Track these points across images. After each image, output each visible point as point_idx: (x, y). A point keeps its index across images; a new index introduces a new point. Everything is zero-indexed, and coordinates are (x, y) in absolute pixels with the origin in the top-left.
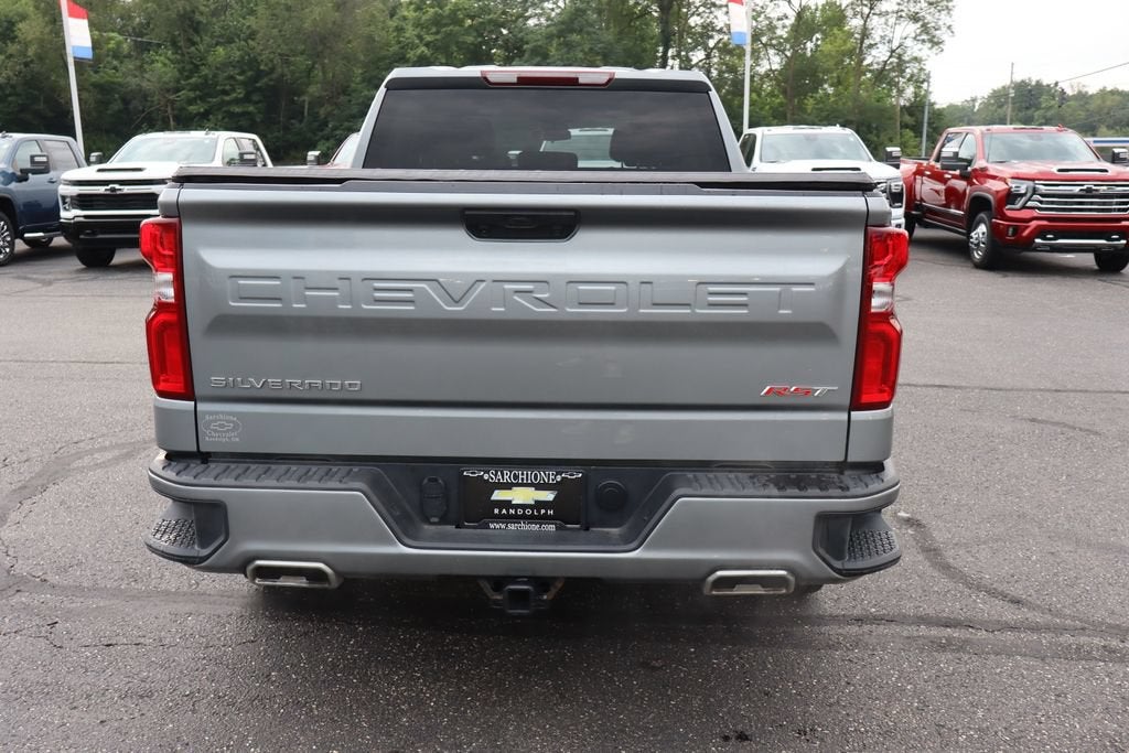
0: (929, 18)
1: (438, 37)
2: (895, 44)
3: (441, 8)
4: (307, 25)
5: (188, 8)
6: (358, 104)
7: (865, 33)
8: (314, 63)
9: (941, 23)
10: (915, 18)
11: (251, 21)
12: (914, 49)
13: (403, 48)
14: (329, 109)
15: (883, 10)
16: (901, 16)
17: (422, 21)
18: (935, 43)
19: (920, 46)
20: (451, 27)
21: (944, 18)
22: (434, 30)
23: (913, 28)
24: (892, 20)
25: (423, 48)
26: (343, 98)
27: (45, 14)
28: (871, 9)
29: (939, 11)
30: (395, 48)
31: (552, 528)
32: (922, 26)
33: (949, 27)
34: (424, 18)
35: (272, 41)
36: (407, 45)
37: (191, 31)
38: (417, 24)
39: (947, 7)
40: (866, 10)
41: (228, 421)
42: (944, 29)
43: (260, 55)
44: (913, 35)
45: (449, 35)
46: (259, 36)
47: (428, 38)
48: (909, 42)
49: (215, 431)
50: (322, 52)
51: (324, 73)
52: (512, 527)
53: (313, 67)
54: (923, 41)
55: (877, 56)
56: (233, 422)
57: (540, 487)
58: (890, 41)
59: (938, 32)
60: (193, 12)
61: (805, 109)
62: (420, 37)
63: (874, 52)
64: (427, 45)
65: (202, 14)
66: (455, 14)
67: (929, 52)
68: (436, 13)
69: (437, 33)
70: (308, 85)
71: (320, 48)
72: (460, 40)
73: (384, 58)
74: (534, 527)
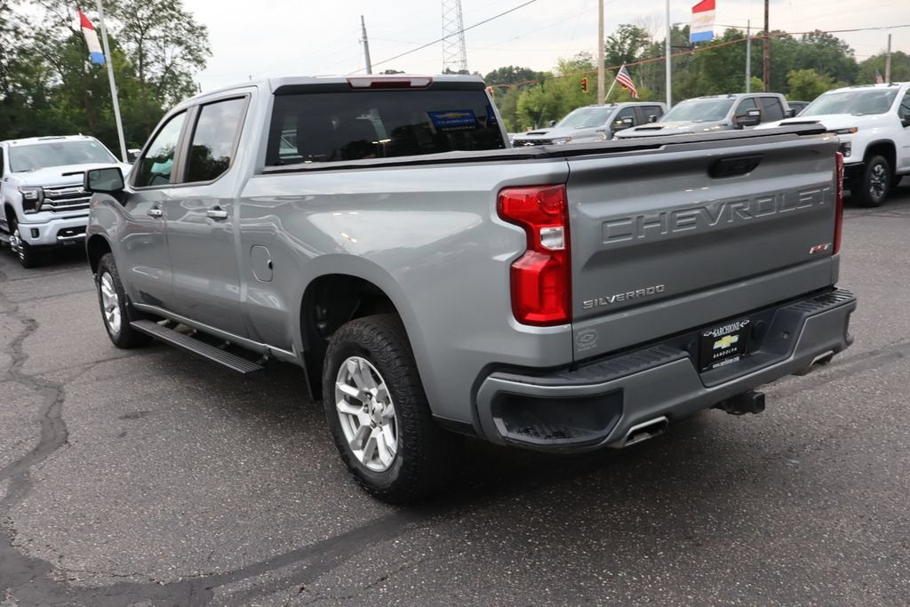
0: (190, 42)
2: (168, 62)
7: (141, 54)
9: (201, 46)
10: (179, 42)
12: (183, 66)
15: (152, 35)
16: (167, 41)
18: (200, 62)
19: (188, 64)
21: (202, 43)
23: (178, 50)
24: (162, 44)
28: (143, 34)
29: (197, 37)
31: (737, 359)
32: (186, 48)
33: (208, 50)
39: (202, 34)
40: (139, 36)
41: (591, 333)
42: (204, 51)
44: (181, 55)
48: (178, 61)
49: (583, 343)
52: (722, 364)
54: (189, 60)
55: (154, 72)
56: (592, 333)
57: (732, 334)
58: (163, 60)
59: (200, 53)
61: (104, 117)
63: (153, 69)
67: (195, 68)
74: (731, 361)
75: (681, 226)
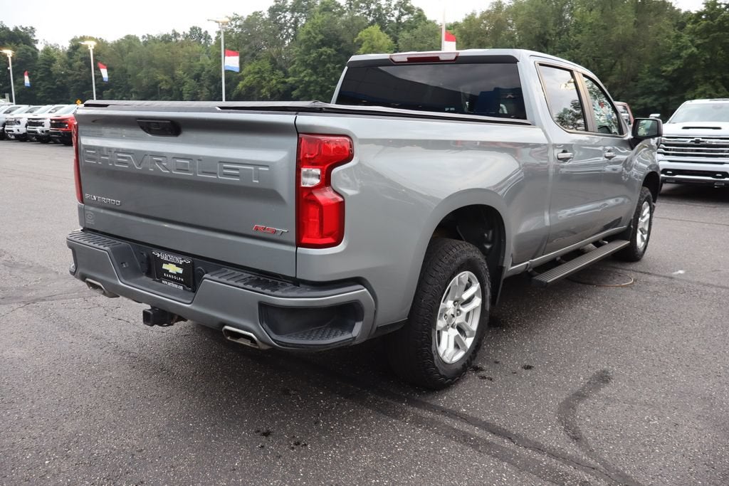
1: (706, 40)
3: (712, 21)
4: (613, 38)
5: (542, 32)
6: (641, 87)
8: (616, 62)
11: (579, 37)
13: (679, 49)
14: (621, 90)
17: (696, 30)
20: (718, 33)
22: (705, 36)
25: (694, 49)
26: (632, 84)
27: (465, 40)
30: (673, 49)
34: (698, 28)
35: (589, 49)
36: (683, 47)
37: (542, 46)
38: (693, 32)
41: (91, 214)
43: (581, 58)
45: (714, 39)
46: (582, 46)
47: (699, 42)
49: (88, 218)
50: (621, 55)
51: (622, 68)
52: (169, 284)
53: (615, 64)
57: (178, 265)
60: (545, 34)
62: (692, 41)
64: (698, 47)
65: (550, 35)
66: (723, 24)
68: (708, 24)
69: (708, 37)
70: (609, 75)
71: (621, 52)
72: (724, 41)
73: (666, 56)
74: (176, 286)
75: (119, 163)
